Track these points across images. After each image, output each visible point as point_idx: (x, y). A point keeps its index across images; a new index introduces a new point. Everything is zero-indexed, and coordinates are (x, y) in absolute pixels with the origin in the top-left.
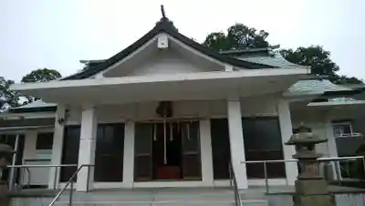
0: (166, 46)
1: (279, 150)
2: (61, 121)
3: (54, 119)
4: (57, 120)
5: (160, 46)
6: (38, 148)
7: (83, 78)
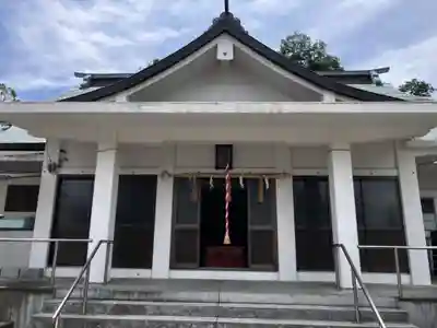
0: (230, 57)
1: (400, 228)
2: (52, 168)
3: (41, 163)
4: (45, 165)
5: (220, 56)
6: (7, 209)
7: (94, 100)
